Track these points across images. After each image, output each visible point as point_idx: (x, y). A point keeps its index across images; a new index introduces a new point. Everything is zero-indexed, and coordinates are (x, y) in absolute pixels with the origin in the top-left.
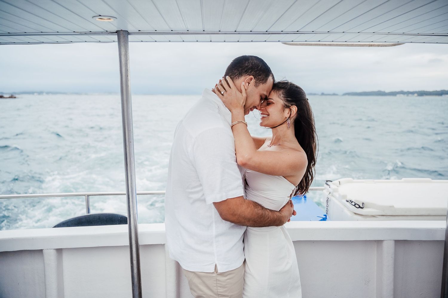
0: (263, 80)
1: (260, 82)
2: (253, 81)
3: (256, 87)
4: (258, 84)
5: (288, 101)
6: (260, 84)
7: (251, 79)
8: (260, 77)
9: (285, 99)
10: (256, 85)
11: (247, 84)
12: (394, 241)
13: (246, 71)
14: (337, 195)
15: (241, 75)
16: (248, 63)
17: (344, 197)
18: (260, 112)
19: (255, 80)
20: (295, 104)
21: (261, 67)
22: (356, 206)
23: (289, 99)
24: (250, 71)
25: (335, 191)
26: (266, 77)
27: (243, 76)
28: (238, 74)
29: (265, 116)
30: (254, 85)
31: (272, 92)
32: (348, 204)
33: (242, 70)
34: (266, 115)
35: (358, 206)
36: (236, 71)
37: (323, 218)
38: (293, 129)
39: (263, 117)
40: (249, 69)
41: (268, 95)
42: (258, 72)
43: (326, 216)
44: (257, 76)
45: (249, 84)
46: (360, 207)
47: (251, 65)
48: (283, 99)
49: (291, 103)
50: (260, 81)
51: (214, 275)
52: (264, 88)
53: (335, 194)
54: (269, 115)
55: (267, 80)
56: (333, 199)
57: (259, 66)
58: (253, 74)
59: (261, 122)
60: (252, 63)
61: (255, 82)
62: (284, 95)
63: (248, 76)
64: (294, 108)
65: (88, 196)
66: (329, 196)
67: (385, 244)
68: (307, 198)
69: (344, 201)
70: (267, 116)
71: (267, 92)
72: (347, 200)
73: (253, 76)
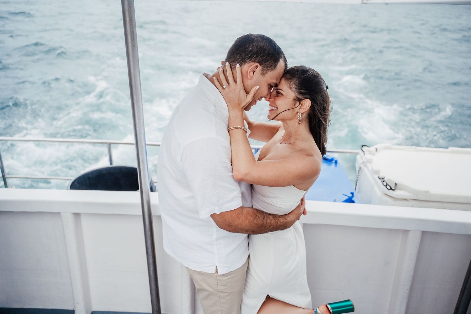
0: (271, 66)
1: (268, 69)
2: (259, 68)
3: (263, 75)
4: (265, 72)
5: (301, 93)
6: (268, 71)
7: (257, 67)
8: (267, 63)
9: (298, 90)
10: (263, 74)
11: (252, 73)
12: (421, 232)
13: (250, 57)
14: (370, 168)
15: (245, 62)
16: (253, 46)
17: (377, 172)
18: (268, 103)
19: (261, 68)
20: (308, 97)
21: (268, 51)
22: (388, 186)
23: (302, 91)
24: (255, 56)
25: (370, 161)
26: (275, 62)
27: (246, 63)
28: (240, 61)
29: (273, 108)
30: (260, 74)
31: (283, 81)
32: (380, 181)
33: (245, 55)
34: (275, 107)
35: (389, 188)
36: (238, 57)
37: (349, 197)
38: (307, 124)
39: (272, 110)
40: (254, 54)
41: (278, 83)
42: (265, 57)
43: (352, 194)
44: (263, 63)
45: (255, 73)
46: (391, 189)
47: (256, 49)
48: (295, 90)
49: (305, 96)
50: (268, 67)
51: (215, 275)
52: (272, 76)
53: (368, 165)
54: (277, 108)
55: (276, 65)
56: (365, 169)
57: (266, 50)
58: (258, 60)
59: (269, 115)
60: (257, 47)
61: (261, 70)
62: (297, 86)
63: (253, 63)
64: (308, 103)
65: (110, 144)
66: (362, 166)
67: (411, 235)
68: (338, 164)
69: (376, 177)
70: (275, 109)
71: (277, 79)
72: (380, 177)
73: (258, 63)
